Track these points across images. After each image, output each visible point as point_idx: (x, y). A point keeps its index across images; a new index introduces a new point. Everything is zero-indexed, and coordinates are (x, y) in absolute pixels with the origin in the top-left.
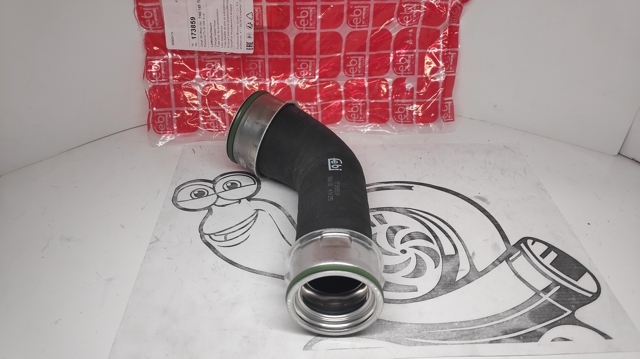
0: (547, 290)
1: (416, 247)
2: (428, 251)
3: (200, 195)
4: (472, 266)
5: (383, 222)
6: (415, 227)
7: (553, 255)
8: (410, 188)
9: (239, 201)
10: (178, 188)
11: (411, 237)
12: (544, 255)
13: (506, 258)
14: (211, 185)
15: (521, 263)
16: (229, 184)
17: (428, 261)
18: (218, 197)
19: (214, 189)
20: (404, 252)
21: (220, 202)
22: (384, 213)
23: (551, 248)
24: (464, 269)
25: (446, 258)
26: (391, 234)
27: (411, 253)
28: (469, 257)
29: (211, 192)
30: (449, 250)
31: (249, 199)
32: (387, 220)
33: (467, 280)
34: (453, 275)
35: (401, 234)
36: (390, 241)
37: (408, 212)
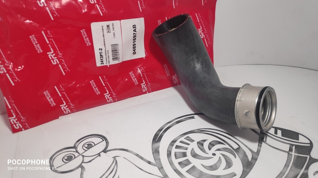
0: (291, 150)
1: (218, 150)
2: (225, 149)
3: (70, 159)
4: (251, 150)
5: (193, 141)
7: (279, 132)
8: (193, 118)
9: (99, 155)
10: (51, 159)
11: (211, 145)
12: (276, 133)
13: (262, 140)
14: (74, 150)
15: (269, 140)
16: (86, 146)
17: (229, 155)
18: (83, 156)
19: (77, 152)
20: (214, 154)
21: (86, 160)
22: (190, 135)
23: (276, 129)
24: (247, 152)
26: (201, 147)
28: (246, 146)
29: (76, 154)
30: (235, 147)
31: (105, 151)
32: (193, 139)
33: (255, 159)
34: (247, 159)
36: (203, 151)
37: (201, 131)
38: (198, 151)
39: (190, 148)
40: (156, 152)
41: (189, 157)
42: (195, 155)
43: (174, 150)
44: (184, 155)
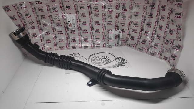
0: (120, 62)
2: (105, 60)
5: (98, 57)
6: (103, 58)
8: (102, 53)
11: (102, 59)
13: (115, 60)
15: (117, 60)
16: (75, 55)
17: (105, 61)
23: (121, 58)
24: (110, 61)
25: (107, 61)
27: (103, 61)
30: (107, 60)
33: (110, 62)
35: (101, 59)
36: (100, 59)
37: (102, 56)
38: (98, 59)
39: (97, 59)
40: (89, 58)
41: (96, 60)
42: (97, 60)
43: (93, 58)
44: (95, 59)
